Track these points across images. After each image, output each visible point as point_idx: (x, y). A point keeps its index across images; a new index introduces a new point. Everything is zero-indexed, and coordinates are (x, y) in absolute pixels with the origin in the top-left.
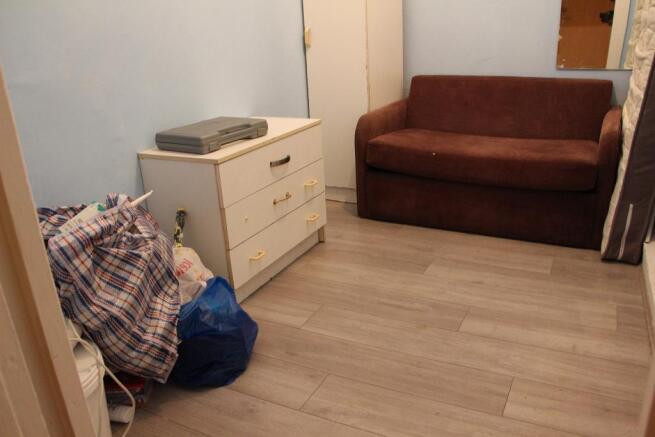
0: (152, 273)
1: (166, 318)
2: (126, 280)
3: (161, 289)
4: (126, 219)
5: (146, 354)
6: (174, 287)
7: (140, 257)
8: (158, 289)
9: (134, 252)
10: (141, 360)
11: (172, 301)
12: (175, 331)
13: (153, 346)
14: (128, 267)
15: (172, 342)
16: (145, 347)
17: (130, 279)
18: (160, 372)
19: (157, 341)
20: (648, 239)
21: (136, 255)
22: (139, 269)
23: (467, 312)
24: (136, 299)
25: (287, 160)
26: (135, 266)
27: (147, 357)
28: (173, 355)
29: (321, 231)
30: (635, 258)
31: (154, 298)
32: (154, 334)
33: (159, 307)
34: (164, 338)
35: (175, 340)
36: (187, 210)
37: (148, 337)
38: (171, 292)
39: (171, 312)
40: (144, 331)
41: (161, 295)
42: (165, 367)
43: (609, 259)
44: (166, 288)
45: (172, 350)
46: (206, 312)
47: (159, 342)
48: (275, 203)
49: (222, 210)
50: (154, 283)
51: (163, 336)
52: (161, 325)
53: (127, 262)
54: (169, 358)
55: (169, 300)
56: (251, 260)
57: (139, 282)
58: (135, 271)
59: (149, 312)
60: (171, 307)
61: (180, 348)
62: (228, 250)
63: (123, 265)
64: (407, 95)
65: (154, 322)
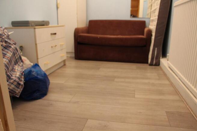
0: (14, 55)
1: (19, 72)
2: (6, 54)
3: (17, 63)
4: (5, 35)
5: (12, 84)
6: (22, 63)
7: (11, 47)
8: (16, 63)
9: (9, 45)
10: (10, 86)
11: (21, 68)
12: (23, 77)
13: (15, 81)
14: (6, 50)
15: (22, 80)
16: (12, 81)
17: (7, 54)
18: (17, 92)
19: (17, 79)
20: (161, 58)
21: (10, 46)
22: (10, 51)
23: (115, 77)
24: (9, 61)
25: (55, 34)
26: (9, 50)
27: (12, 85)
28: (22, 85)
29: (64, 61)
30: (158, 64)
31: (15, 66)
32: (15, 77)
33: (17, 68)
34: (19, 78)
35: (23, 80)
36: (23, 46)
37: (13, 77)
38: (21, 65)
39: (21, 70)
40: (12, 76)
41: (17, 65)
42: (19, 90)
43: (151, 65)
44: (19, 63)
45: (22, 83)
46: (34, 71)
47: (17, 80)
48: (52, 47)
49: (36, 44)
50: (15, 60)
51: (18, 78)
52: (18, 74)
53: (6, 49)
54: (21, 87)
55: (20, 67)
56: (45, 64)
57: (10, 56)
58: (9, 52)
59: (13, 70)
60: (21, 69)
61: (24, 83)
62: (38, 59)
63: (4, 49)
64: (88, 25)
65: (15, 73)
